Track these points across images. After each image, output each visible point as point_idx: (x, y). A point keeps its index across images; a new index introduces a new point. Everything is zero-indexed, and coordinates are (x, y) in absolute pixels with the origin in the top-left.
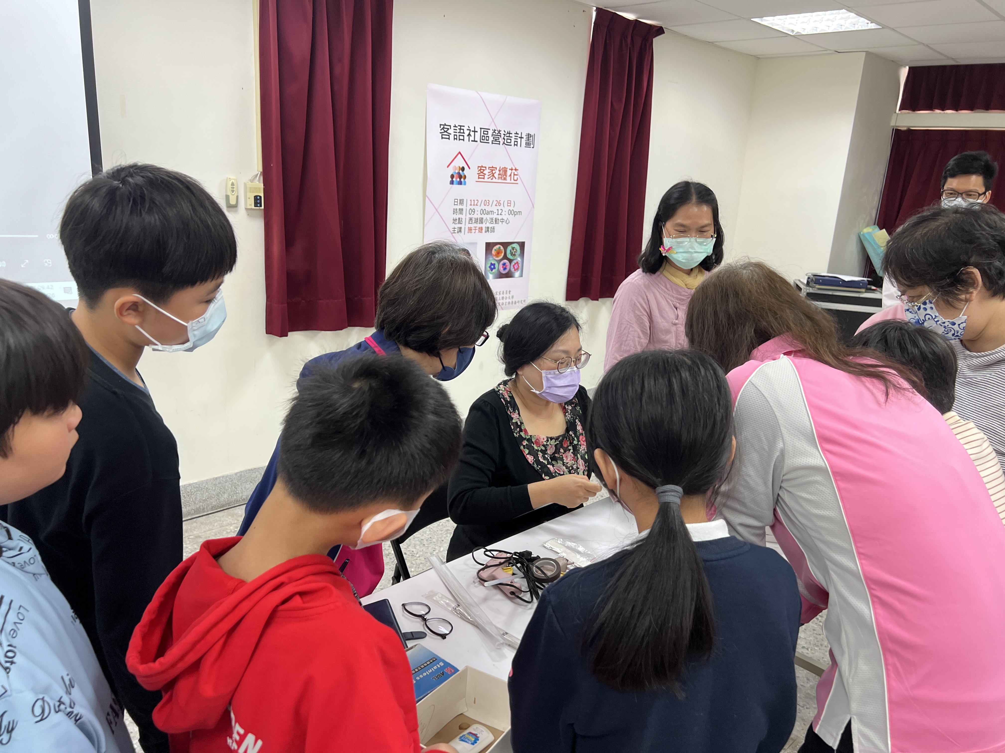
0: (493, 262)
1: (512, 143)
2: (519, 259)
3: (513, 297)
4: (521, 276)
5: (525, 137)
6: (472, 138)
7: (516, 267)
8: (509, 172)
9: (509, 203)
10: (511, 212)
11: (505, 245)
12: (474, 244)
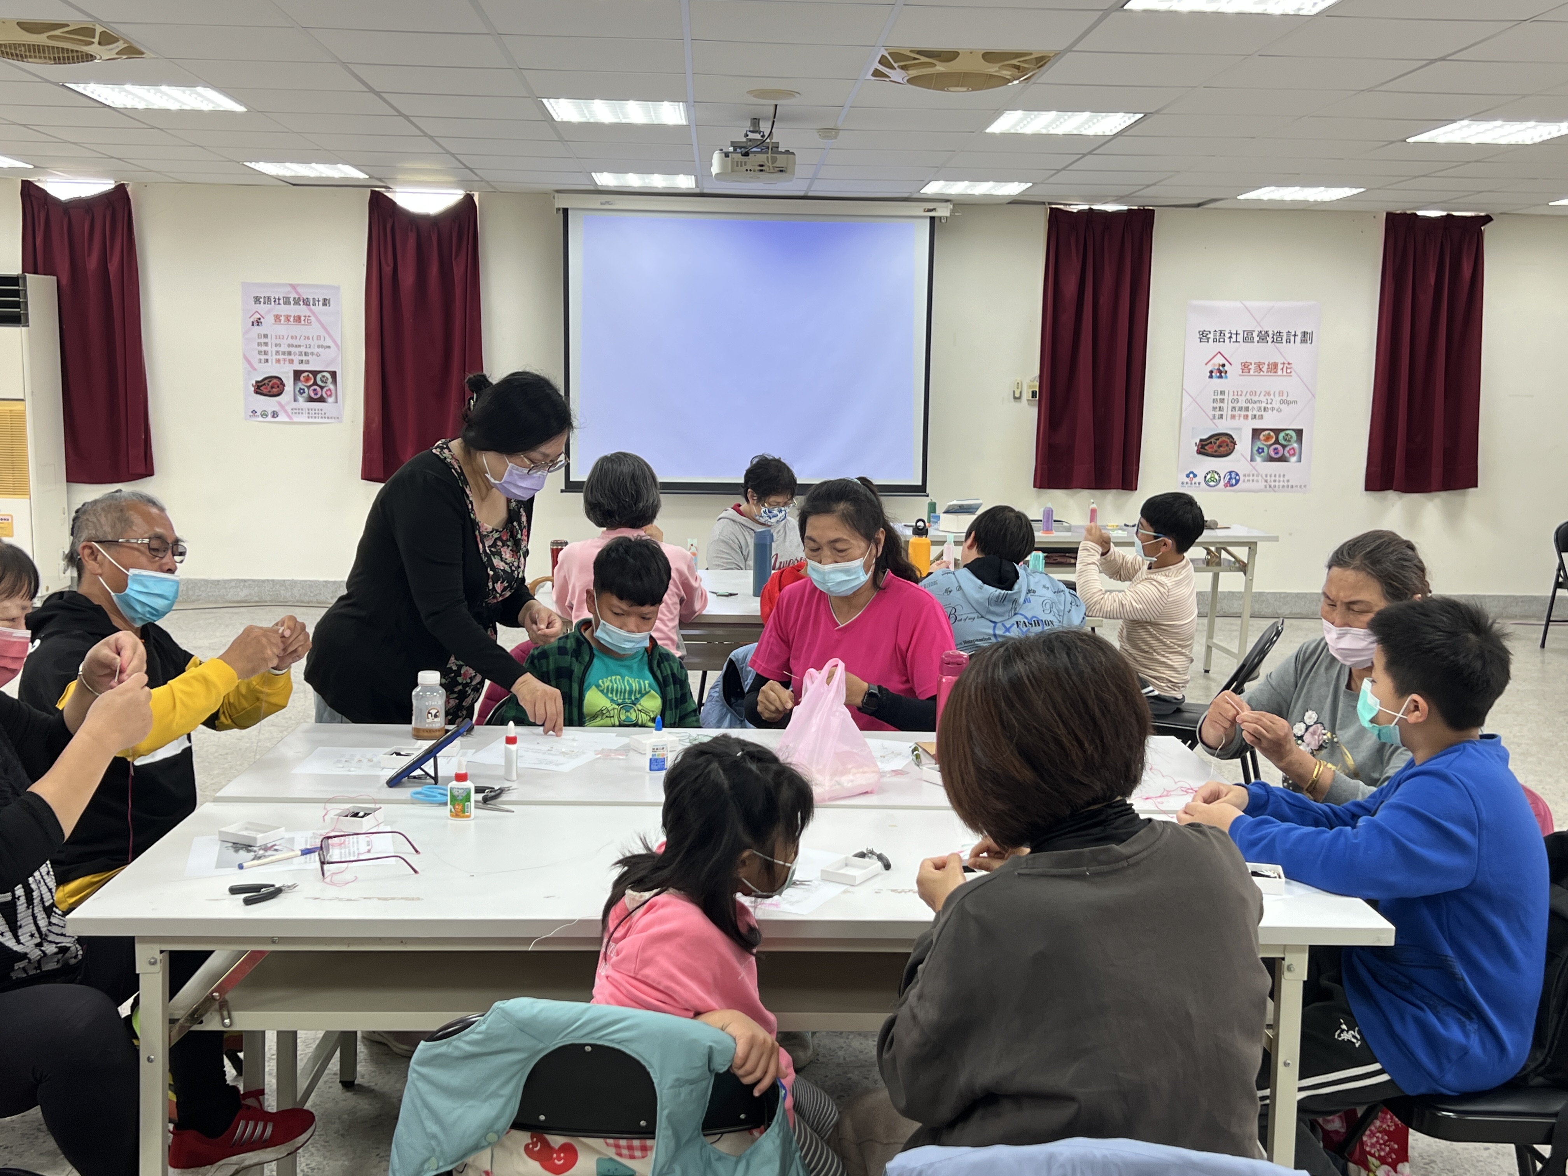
0: (1261, 446)
1: (1284, 341)
2: (1295, 445)
3: (1288, 481)
4: (1299, 460)
5: (1300, 335)
6: (1234, 339)
7: (1292, 452)
8: (1280, 366)
9: (1281, 393)
10: (1283, 402)
11: (1277, 432)
12: (1239, 429)
